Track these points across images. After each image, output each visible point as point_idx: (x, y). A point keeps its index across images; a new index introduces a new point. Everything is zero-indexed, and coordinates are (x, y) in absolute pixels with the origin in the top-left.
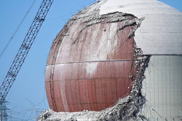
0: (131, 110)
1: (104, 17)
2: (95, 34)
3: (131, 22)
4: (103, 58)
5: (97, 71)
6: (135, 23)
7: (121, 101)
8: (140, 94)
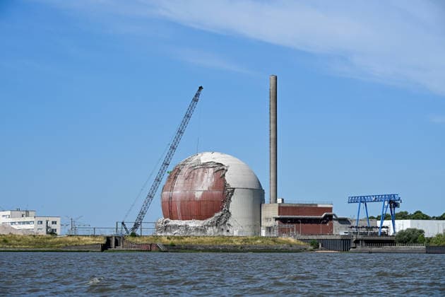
0: (223, 220)
1: (204, 164)
2: (200, 174)
3: (221, 168)
4: (206, 188)
5: (202, 196)
6: (223, 169)
7: (217, 215)
8: (228, 211)
